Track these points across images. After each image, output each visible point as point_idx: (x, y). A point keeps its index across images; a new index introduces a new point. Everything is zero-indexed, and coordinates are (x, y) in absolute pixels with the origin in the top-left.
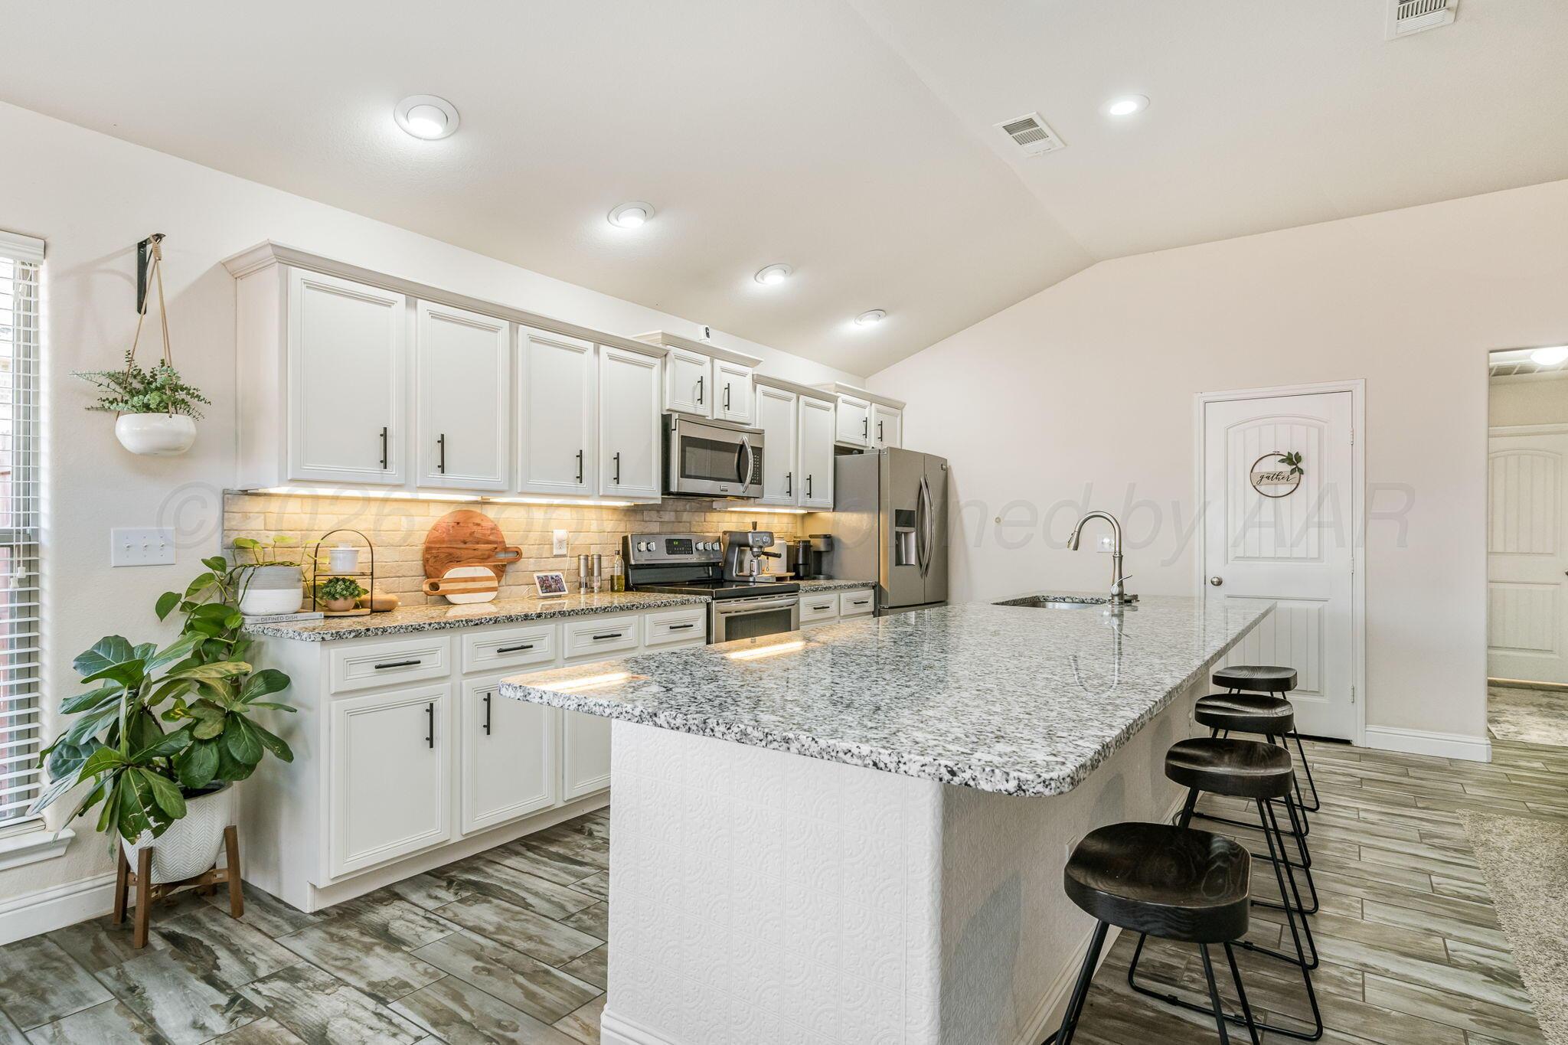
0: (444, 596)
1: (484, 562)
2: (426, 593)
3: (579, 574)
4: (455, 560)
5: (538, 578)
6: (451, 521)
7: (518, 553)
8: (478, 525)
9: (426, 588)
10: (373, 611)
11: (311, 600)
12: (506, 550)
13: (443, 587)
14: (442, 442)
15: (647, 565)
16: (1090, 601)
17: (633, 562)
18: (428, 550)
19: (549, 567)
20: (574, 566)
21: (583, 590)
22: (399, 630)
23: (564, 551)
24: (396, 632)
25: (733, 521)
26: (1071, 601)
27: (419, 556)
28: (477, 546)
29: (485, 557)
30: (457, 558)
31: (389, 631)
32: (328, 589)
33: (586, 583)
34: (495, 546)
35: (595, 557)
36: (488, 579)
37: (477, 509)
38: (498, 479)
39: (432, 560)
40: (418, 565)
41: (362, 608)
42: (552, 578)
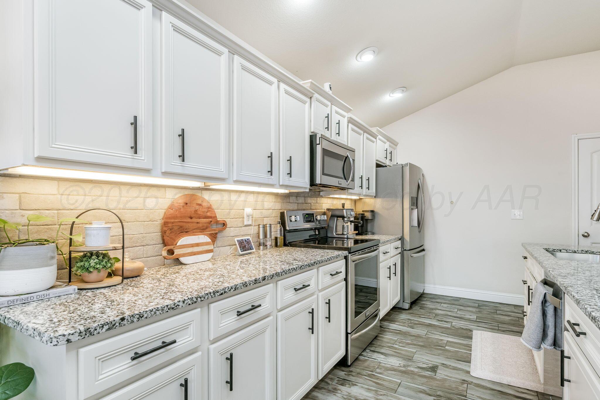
0: (178, 259)
1: (203, 232)
2: (165, 258)
3: (259, 237)
4: (184, 231)
5: (238, 241)
6: (181, 201)
7: (224, 224)
8: (200, 205)
9: (165, 253)
10: (124, 278)
11: (68, 270)
12: (217, 222)
13: (177, 252)
14: (182, 135)
15: (294, 230)
16: (580, 252)
17: (288, 228)
18: (165, 224)
19: (242, 233)
20: (256, 231)
21: (261, 247)
22: (155, 313)
23: (250, 223)
24: (152, 315)
25: (328, 203)
26: (566, 251)
27: (158, 229)
28: (199, 220)
29: (204, 228)
30: (186, 229)
31: (145, 316)
32: (82, 264)
33: (264, 243)
34: (211, 220)
35: (268, 226)
36: (207, 244)
37: (199, 194)
38: (221, 170)
39: (168, 232)
40: (157, 237)
41: (114, 275)
42: (246, 241)
